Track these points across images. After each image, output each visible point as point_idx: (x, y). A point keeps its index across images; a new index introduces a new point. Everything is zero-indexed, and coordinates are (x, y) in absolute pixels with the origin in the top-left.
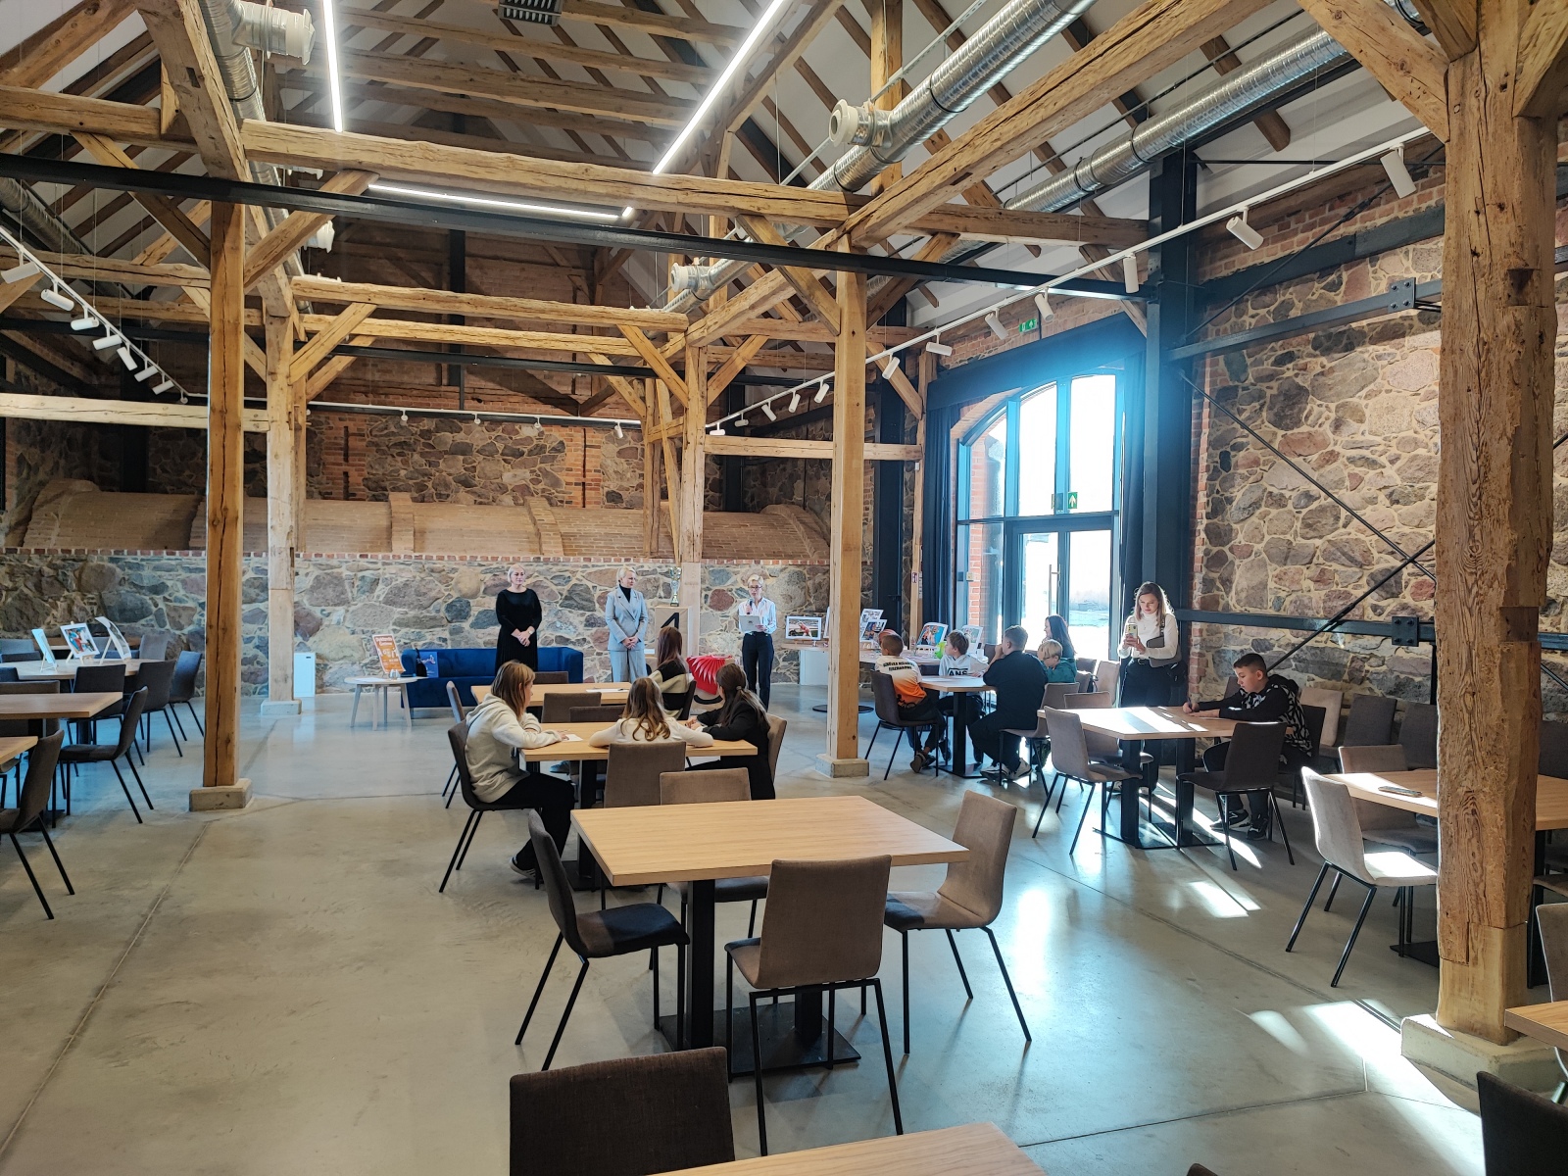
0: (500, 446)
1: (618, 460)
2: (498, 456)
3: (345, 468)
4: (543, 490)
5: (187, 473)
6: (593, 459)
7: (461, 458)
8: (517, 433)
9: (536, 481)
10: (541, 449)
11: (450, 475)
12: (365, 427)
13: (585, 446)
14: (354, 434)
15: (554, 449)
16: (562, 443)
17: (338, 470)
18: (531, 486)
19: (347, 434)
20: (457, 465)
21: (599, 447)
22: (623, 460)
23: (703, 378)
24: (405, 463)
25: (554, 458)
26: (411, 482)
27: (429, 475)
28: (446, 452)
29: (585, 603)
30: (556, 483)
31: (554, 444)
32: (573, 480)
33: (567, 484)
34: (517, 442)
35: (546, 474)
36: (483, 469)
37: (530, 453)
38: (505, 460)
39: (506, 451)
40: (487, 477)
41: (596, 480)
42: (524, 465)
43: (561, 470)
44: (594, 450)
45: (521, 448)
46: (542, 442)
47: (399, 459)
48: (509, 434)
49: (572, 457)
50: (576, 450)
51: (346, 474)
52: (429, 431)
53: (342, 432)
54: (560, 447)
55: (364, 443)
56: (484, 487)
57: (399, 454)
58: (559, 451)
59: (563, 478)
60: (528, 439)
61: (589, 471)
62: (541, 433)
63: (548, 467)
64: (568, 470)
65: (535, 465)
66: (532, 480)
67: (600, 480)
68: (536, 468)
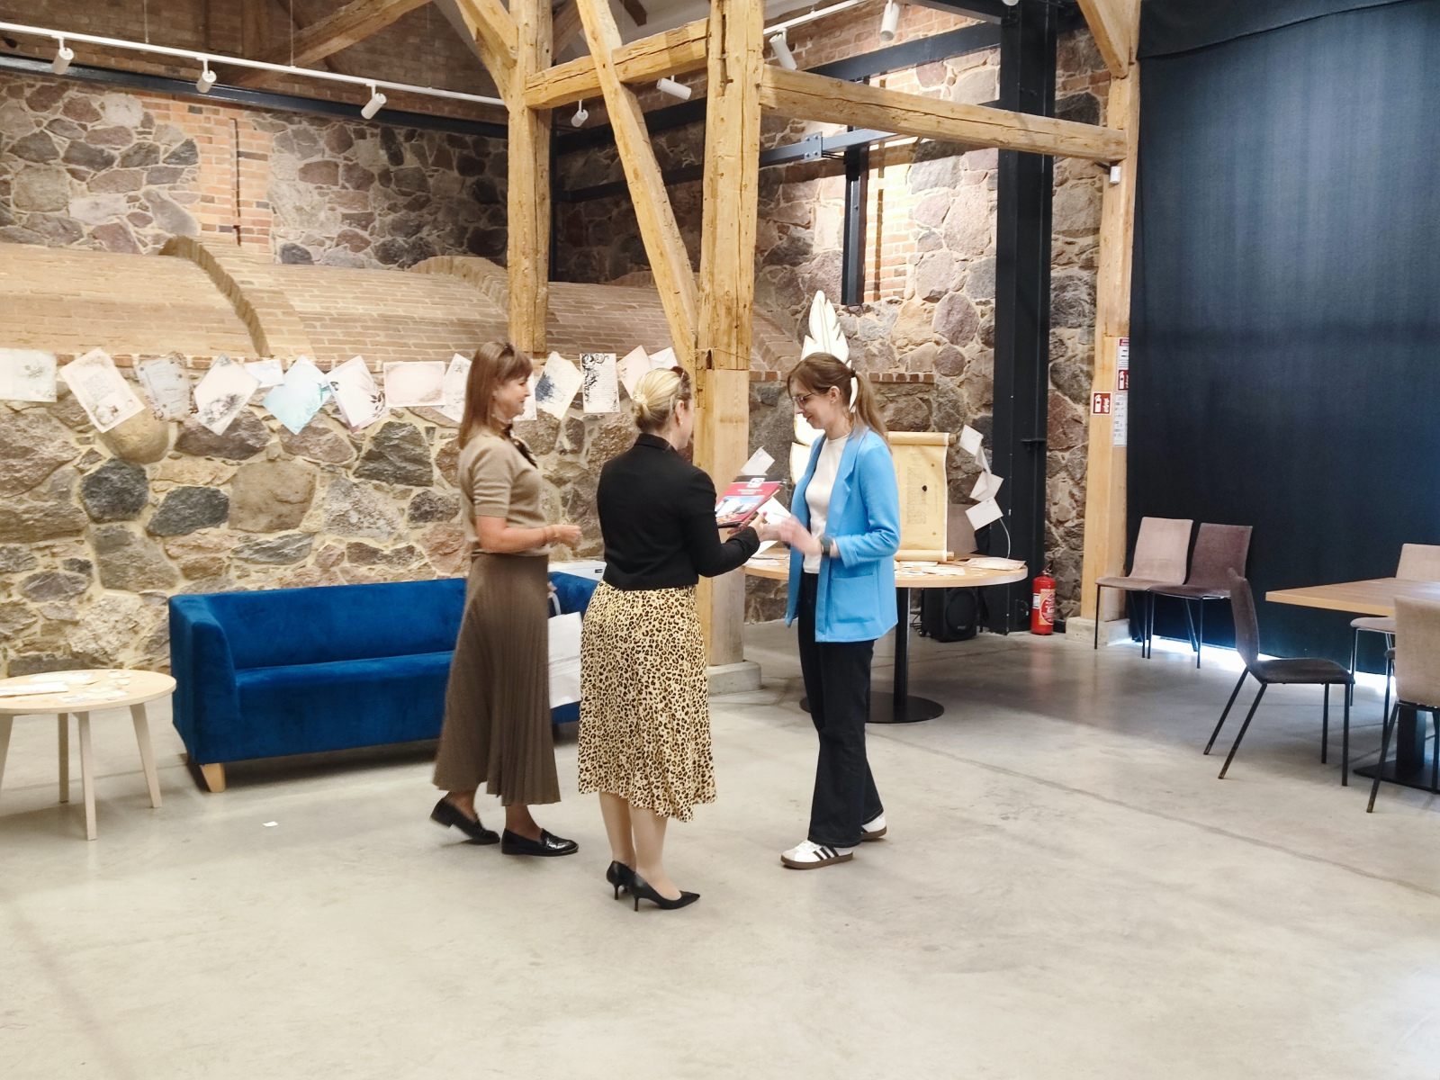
0: (61, 143)
1: (302, 185)
2: (57, 163)
4: (157, 238)
6: (254, 182)
8: (96, 116)
9: (140, 219)
10: (147, 153)
13: (239, 154)
15: (174, 155)
16: (190, 145)
18: (131, 228)
21: (264, 157)
22: (311, 186)
25: (175, 175)
29: (411, 467)
30: (182, 225)
31: (175, 147)
32: (215, 220)
33: (206, 227)
34: (95, 136)
35: (162, 206)
37: (127, 160)
38: (73, 173)
39: (75, 153)
41: (262, 223)
42: (111, 183)
43: (191, 199)
44: (255, 162)
45: (108, 149)
46: (150, 140)
48: (79, 116)
49: (213, 172)
50: (220, 161)
54: (187, 153)
56: (33, 226)
58: (186, 161)
60: (121, 133)
61: (249, 204)
62: (147, 121)
63: (163, 191)
64: (205, 199)
65: (137, 186)
66: (132, 217)
67: (268, 223)
68: (139, 193)
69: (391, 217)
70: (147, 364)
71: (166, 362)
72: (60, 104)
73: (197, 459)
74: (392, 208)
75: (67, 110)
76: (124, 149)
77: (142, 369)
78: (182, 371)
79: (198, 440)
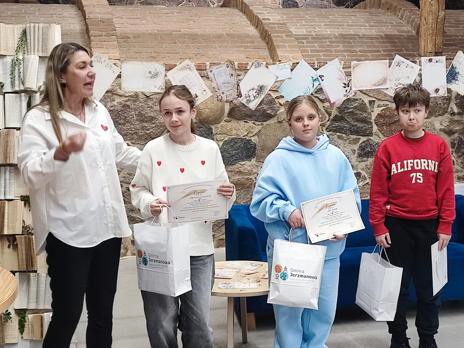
70: (214, 69)
71: (224, 66)
73: (239, 122)
77: (211, 71)
78: (233, 72)
79: (240, 111)
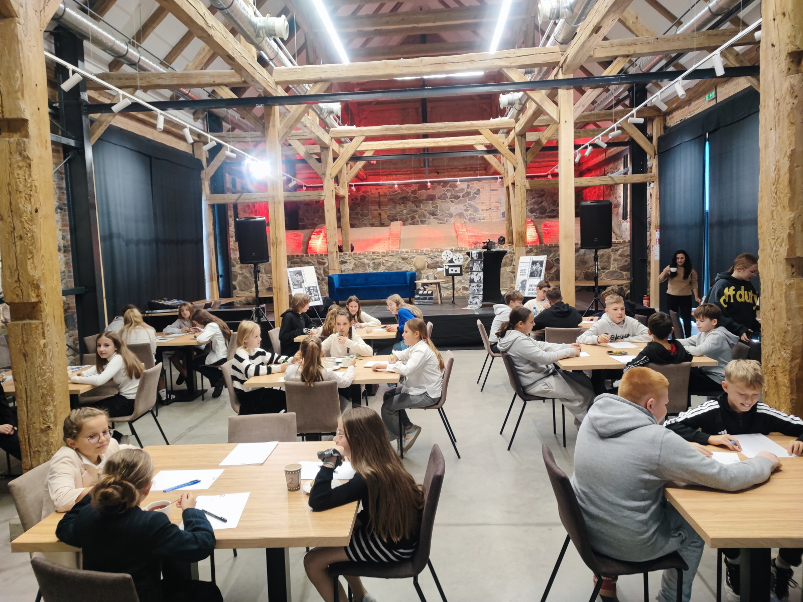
0: (449, 194)
2: (448, 200)
3: (379, 211)
4: (470, 215)
5: (316, 219)
6: (494, 197)
7: (431, 202)
8: (457, 187)
9: (467, 210)
10: (468, 194)
11: (426, 211)
12: (387, 191)
13: (490, 190)
14: (382, 195)
15: (476, 193)
16: (479, 190)
17: (376, 213)
18: (464, 213)
19: (380, 196)
20: (430, 206)
21: (497, 190)
23: (524, 151)
24: (405, 207)
25: (475, 198)
26: (408, 216)
27: (416, 211)
28: (424, 200)
30: (476, 210)
31: (475, 191)
32: (485, 208)
33: (482, 210)
34: (457, 192)
35: (472, 206)
36: (441, 206)
37: (463, 196)
38: (451, 201)
39: (452, 197)
40: (442, 210)
41: (496, 207)
42: (460, 202)
43: (479, 203)
44: (495, 192)
45: (459, 194)
46: (469, 190)
47: (402, 205)
48: (452, 187)
49: (484, 196)
50: (486, 193)
51: (380, 214)
52: (415, 190)
53: (377, 195)
54: (478, 192)
55: (387, 199)
56: (442, 215)
57: (403, 203)
59: (480, 207)
60: (462, 190)
61: (493, 202)
62: (468, 186)
63: (472, 202)
64: (482, 203)
65: (466, 202)
66: (465, 210)
67: (498, 207)
68: (466, 204)
69: (533, 200)
72: (449, 185)
74: (533, 198)
75: (450, 187)
76: (463, 193)
